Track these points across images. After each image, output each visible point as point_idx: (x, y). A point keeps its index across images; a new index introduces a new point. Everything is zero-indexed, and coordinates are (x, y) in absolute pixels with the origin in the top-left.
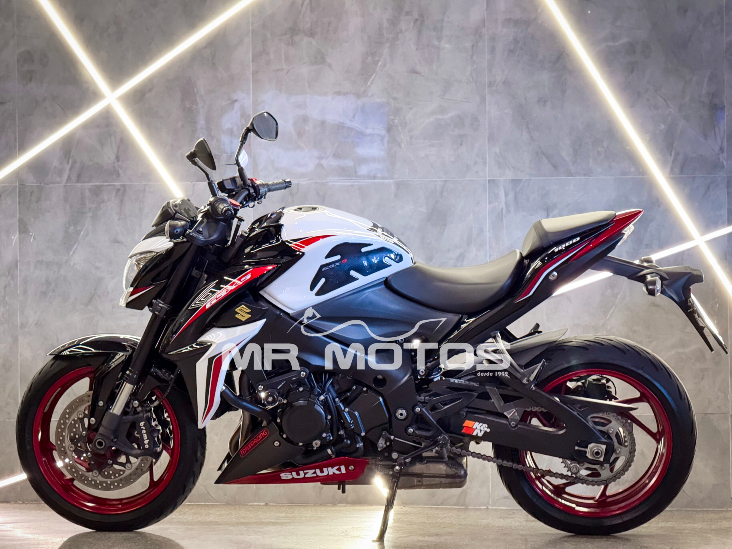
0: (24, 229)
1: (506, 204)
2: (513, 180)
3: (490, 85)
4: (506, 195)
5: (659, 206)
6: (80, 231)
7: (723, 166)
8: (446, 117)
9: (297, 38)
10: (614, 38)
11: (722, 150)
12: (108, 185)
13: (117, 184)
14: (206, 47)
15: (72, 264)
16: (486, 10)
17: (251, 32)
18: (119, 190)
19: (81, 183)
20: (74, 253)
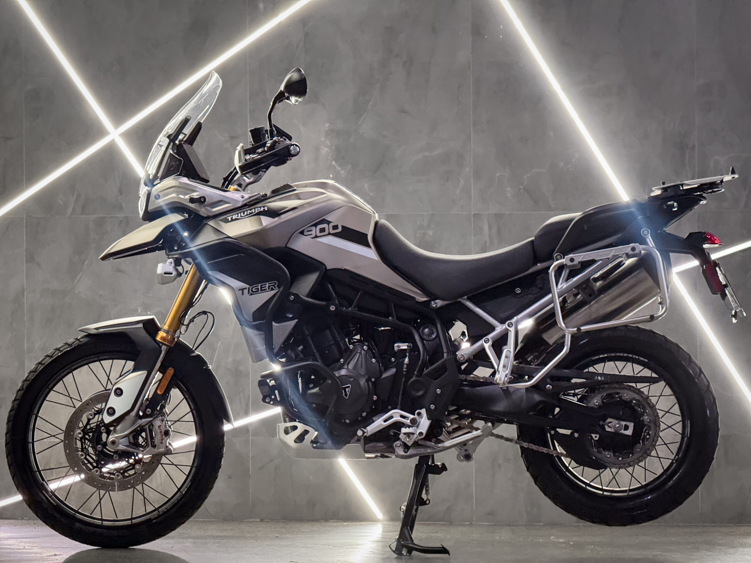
0: (31, 258)
1: (490, 236)
2: (496, 215)
4: (490, 228)
6: (85, 261)
8: (433, 154)
10: (591, 80)
12: (111, 217)
13: (121, 215)
15: (76, 292)
16: (472, 53)
17: (248, 72)
18: (122, 221)
19: (85, 215)
20: (78, 281)
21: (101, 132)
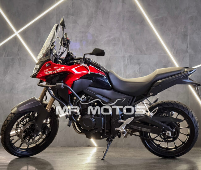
1: (128, 62)
2: (129, 56)
3: (123, 29)
4: (128, 60)
5: (170, 63)
6: (8, 70)
7: (188, 52)
8: (111, 38)
9: (69, 16)
10: (157, 16)
11: (188, 47)
12: (16, 58)
13: (19, 57)
14: (43, 19)
15: (6, 80)
16: (122, 8)
17: (56, 14)
18: (19, 59)
19: (8, 57)
20: (6, 77)
21: (13, 33)
